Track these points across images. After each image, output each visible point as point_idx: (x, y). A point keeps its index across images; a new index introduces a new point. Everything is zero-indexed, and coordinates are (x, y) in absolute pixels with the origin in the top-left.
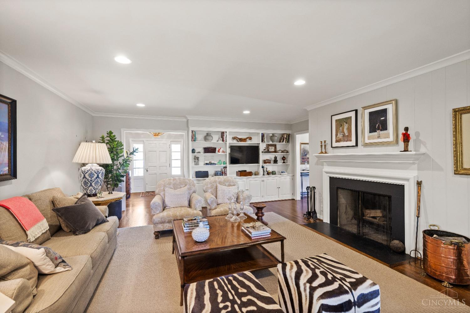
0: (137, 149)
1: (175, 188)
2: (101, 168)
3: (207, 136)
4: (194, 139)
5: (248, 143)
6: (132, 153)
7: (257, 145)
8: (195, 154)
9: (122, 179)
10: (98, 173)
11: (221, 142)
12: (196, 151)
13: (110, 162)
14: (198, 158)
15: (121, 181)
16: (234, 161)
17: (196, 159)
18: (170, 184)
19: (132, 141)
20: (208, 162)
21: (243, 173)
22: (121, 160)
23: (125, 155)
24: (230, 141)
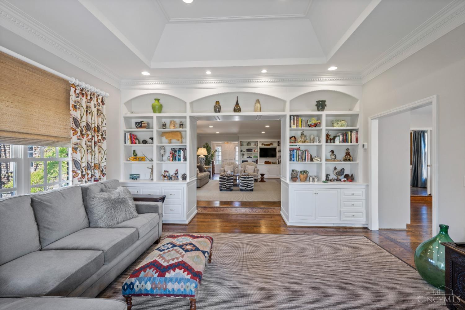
0: (216, 150)
1: (229, 166)
2: (204, 157)
3: (249, 144)
4: (242, 145)
5: (271, 146)
6: (215, 152)
7: (275, 148)
8: (242, 152)
9: (211, 162)
10: (204, 158)
11: (255, 146)
12: (243, 151)
13: (207, 154)
14: (244, 154)
15: (210, 163)
16: (261, 156)
17: (243, 155)
18: (227, 164)
19: (216, 145)
20: (248, 156)
21: (266, 163)
22: (211, 154)
23: (212, 153)
24: (260, 145)
